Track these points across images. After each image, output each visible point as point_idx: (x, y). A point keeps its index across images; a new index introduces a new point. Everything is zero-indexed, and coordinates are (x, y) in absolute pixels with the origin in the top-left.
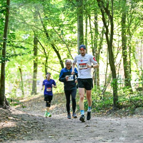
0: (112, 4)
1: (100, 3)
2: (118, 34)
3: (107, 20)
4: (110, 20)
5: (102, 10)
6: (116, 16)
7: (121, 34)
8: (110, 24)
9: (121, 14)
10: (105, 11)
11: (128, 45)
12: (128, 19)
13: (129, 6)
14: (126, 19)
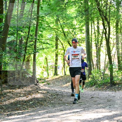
0: (109, 13)
1: (101, 13)
2: (113, 34)
3: (106, 24)
4: (108, 25)
5: (102, 18)
6: (112, 21)
7: (115, 34)
8: (108, 27)
9: (116, 20)
10: (104, 18)
11: (120, 41)
12: (120, 23)
13: (121, 15)
14: (119, 24)
